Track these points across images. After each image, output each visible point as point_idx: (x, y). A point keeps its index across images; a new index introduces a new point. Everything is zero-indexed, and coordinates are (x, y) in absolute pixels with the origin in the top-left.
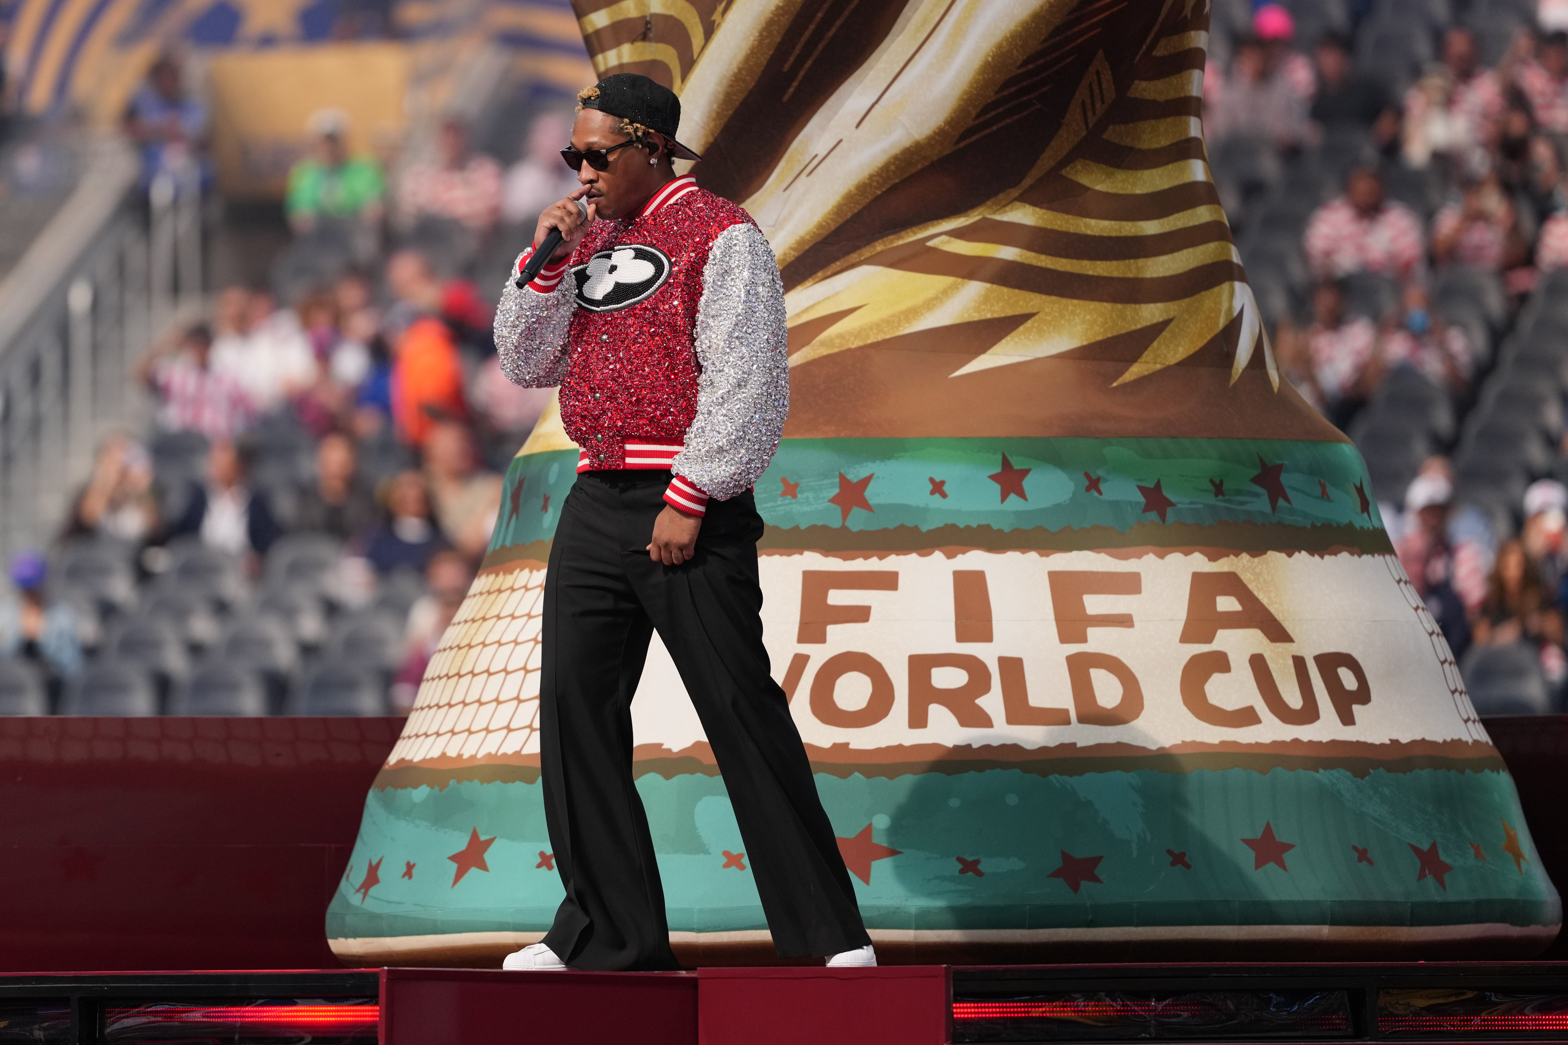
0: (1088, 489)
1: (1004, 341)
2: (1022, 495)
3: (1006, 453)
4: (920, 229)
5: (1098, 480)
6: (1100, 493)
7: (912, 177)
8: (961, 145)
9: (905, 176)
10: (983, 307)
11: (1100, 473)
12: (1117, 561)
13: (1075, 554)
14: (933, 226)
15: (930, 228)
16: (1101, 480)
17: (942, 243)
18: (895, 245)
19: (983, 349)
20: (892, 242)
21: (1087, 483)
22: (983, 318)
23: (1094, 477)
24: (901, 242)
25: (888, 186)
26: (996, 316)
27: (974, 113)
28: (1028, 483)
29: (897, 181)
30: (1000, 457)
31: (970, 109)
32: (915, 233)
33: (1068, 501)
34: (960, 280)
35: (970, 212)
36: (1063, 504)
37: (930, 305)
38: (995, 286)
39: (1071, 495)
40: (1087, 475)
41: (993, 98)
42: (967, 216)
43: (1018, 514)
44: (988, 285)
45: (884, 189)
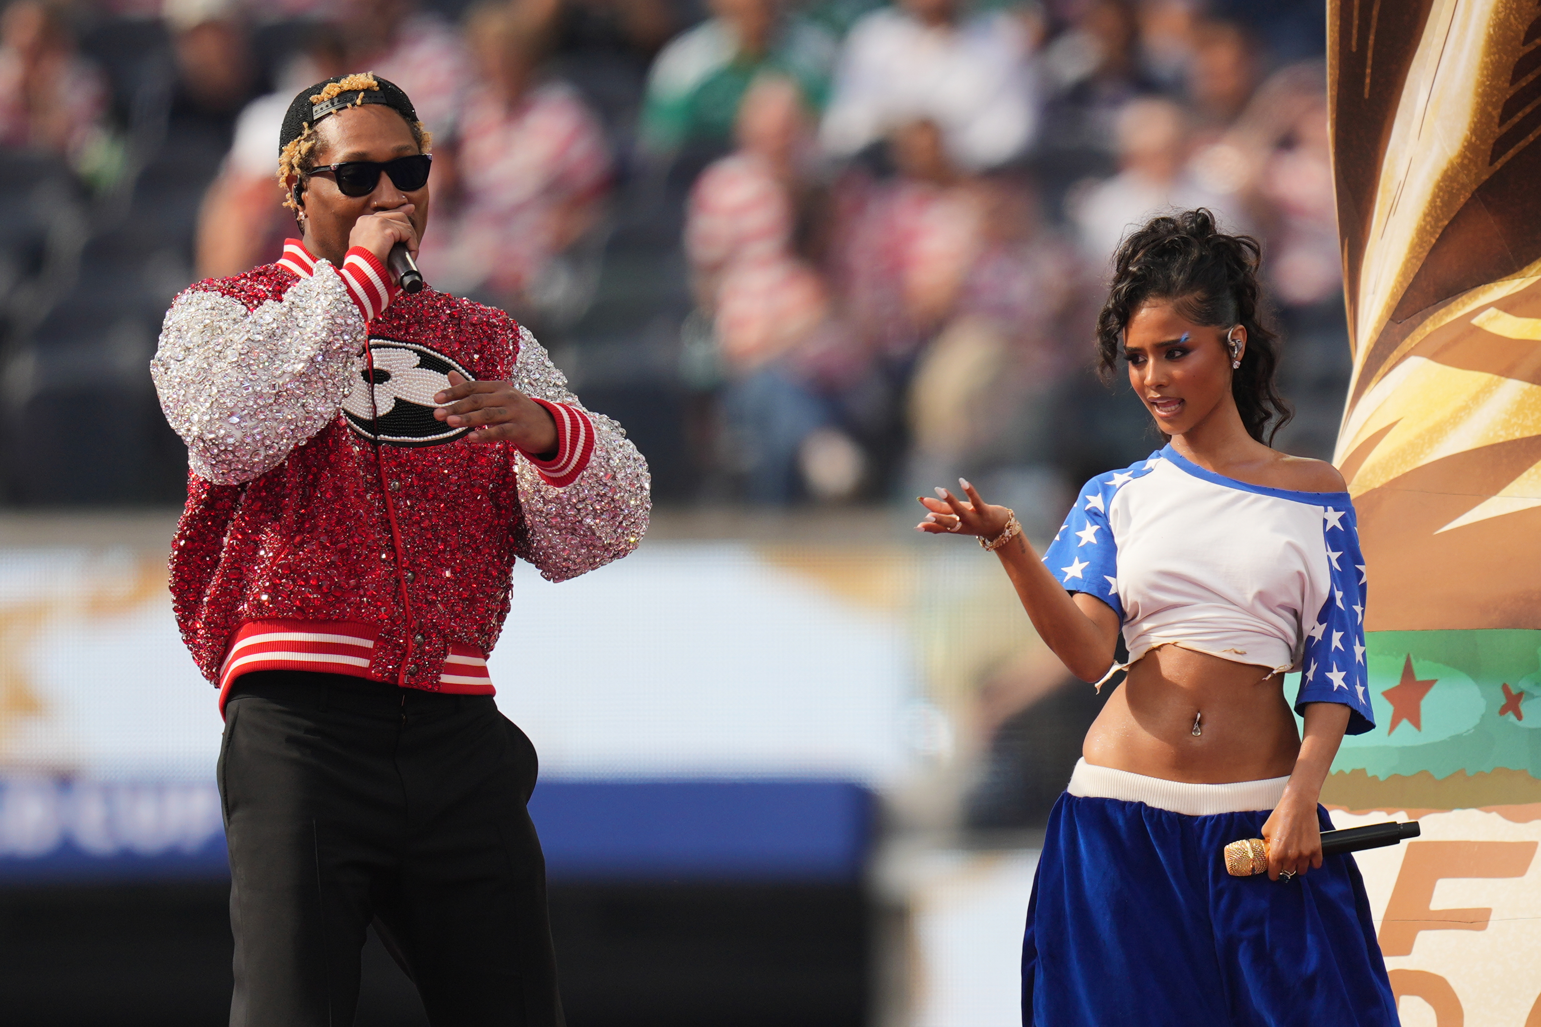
0: (1503, 711)
1: (1525, 475)
2: (1416, 722)
3: (1412, 656)
4: (1470, 298)
5: (1520, 695)
6: (1519, 717)
7: (1459, 214)
8: (1498, 165)
9: (1452, 215)
10: (1514, 420)
11: (1524, 684)
12: (1511, 824)
13: (1457, 814)
14: (1484, 292)
15: (1480, 296)
16: (1524, 696)
17: (1489, 319)
18: (1443, 323)
19: (1495, 488)
20: (1441, 320)
21: (1503, 701)
22: (1510, 438)
23: (1514, 692)
24: (1449, 319)
25: (1440, 231)
26: (1527, 434)
27: (1496, 113)
28: (1428, 704)
29: (1446, 222)
30: (1402, 662)
31: (1490, 109)
32: (1464, 304)
33: (1473, 731)
34: (1496, 377)
35: (1525, 269)
36: (1465, 734)
37: (1456, 419)
38: (1535, 387)
39: (1478, 721)
40: (1505, 688)
41: (1511, 92)
42: (1524, 277)
43: (1404, 751)
44: (1526, 386)
45: (1437, 236)
